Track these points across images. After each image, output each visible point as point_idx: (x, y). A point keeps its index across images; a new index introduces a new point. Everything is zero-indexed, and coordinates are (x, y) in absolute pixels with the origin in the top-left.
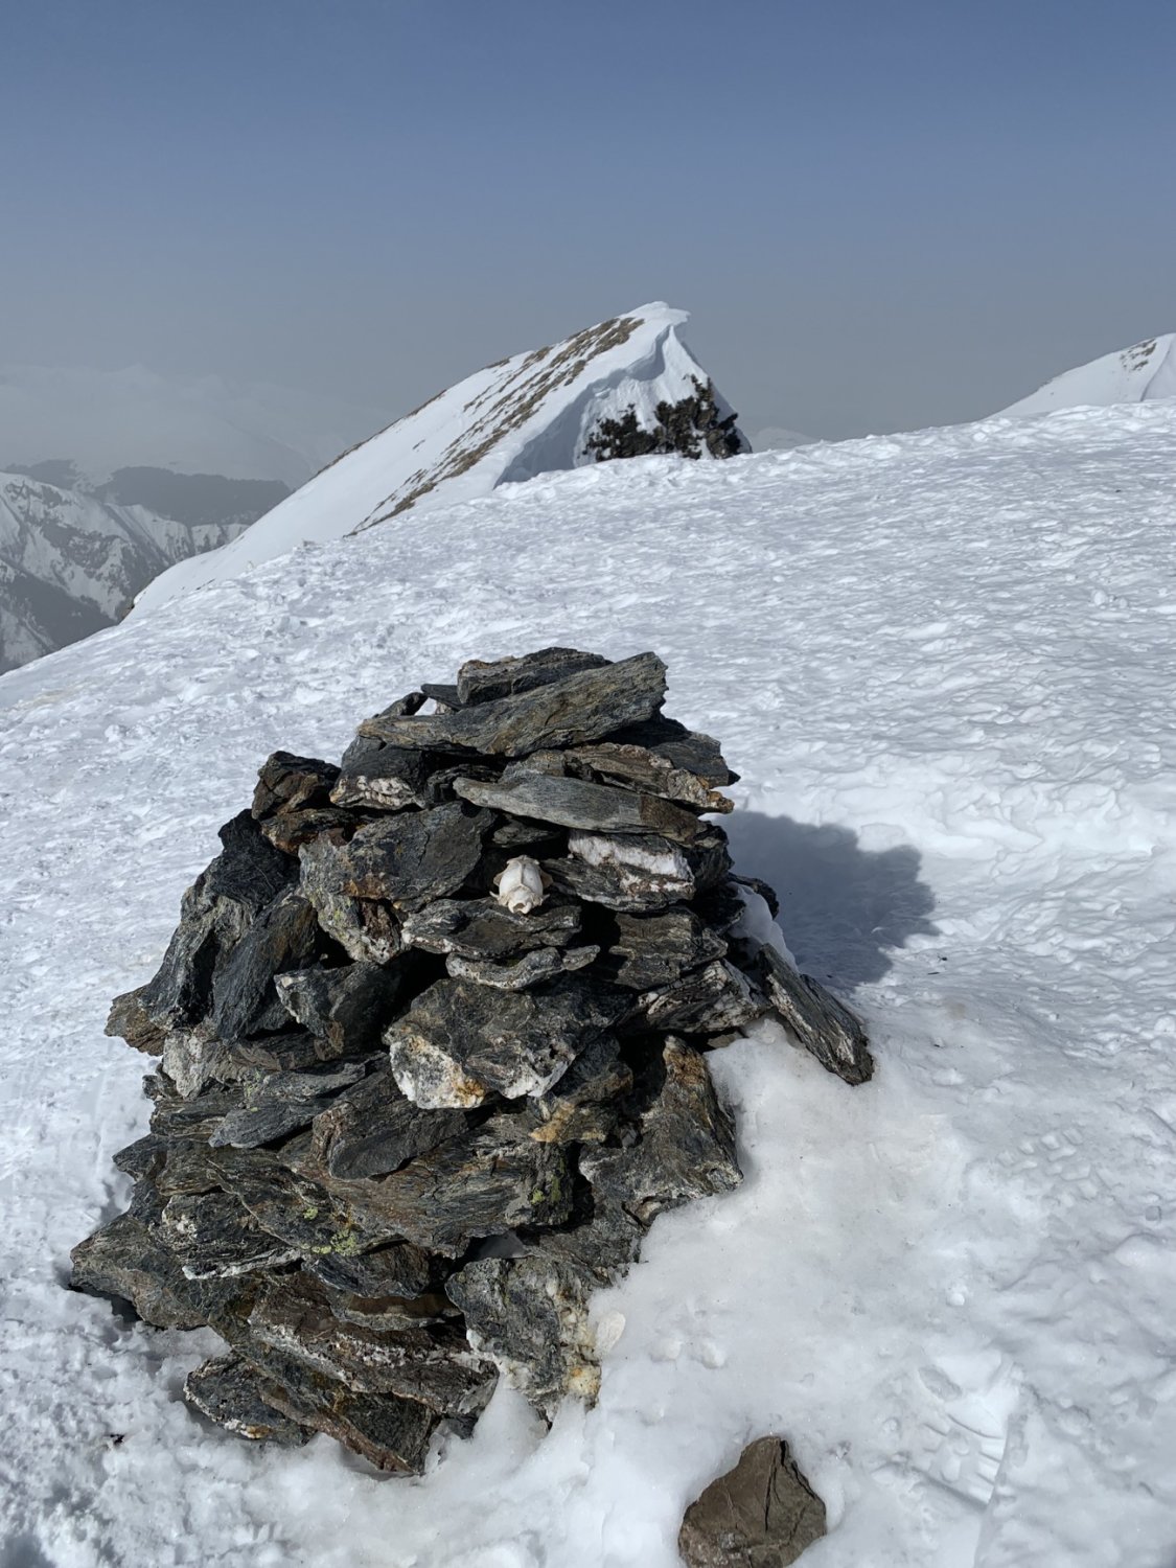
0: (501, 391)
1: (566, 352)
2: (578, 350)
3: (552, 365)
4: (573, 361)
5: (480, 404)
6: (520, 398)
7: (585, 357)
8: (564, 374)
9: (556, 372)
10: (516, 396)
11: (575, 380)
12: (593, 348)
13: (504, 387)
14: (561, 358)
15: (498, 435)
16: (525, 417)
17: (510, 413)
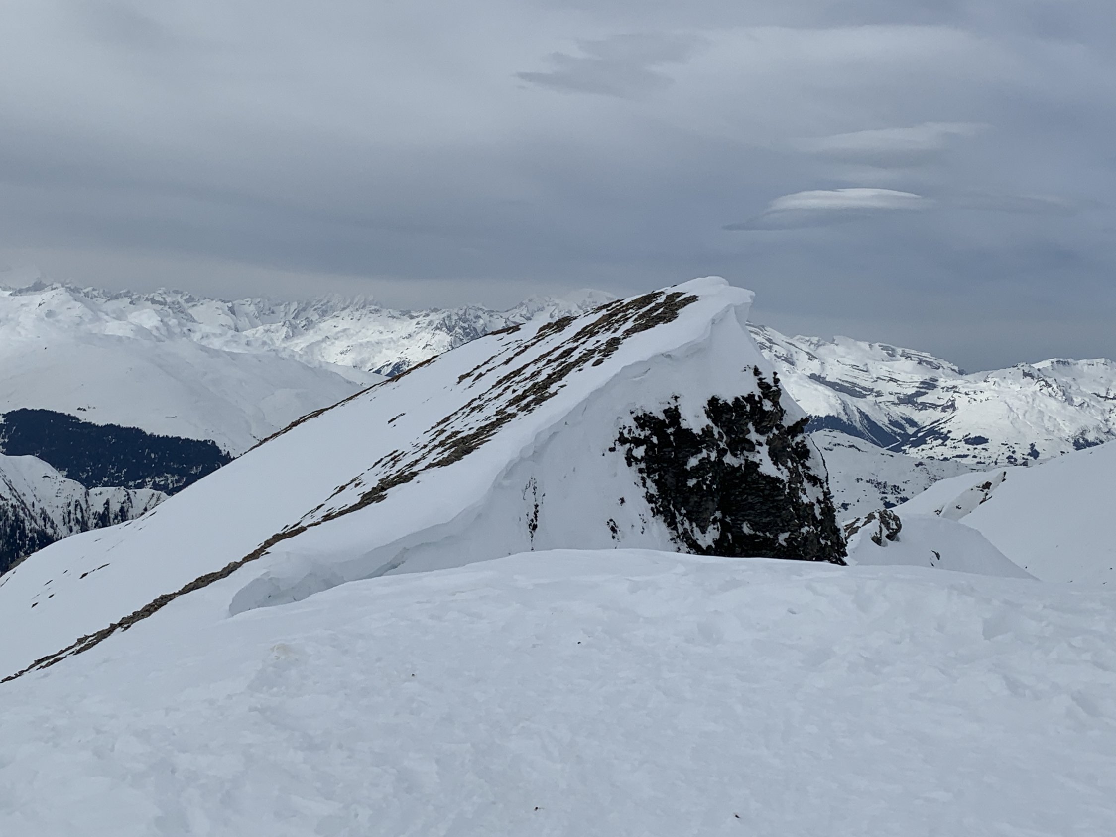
0: (507, 363)
1: (595, 325)
2: (610, 324)
3: (576, 338)
4: (604, 337)
5: (480, 375)
6: (533, 375)
7: (618, 334)
8: (592, 352)
9: (581, 349)
10: (528, 372)
11: (607, 361)
12: (629, 324)
13: (511, 359)
14: (588, 332)
15: (503, 418)
16: (539, 401)
17: (520, 392)
